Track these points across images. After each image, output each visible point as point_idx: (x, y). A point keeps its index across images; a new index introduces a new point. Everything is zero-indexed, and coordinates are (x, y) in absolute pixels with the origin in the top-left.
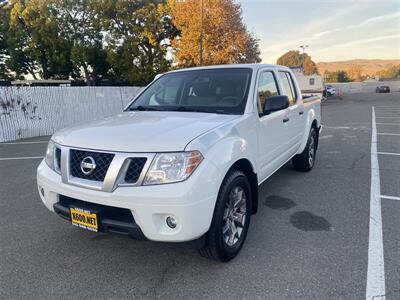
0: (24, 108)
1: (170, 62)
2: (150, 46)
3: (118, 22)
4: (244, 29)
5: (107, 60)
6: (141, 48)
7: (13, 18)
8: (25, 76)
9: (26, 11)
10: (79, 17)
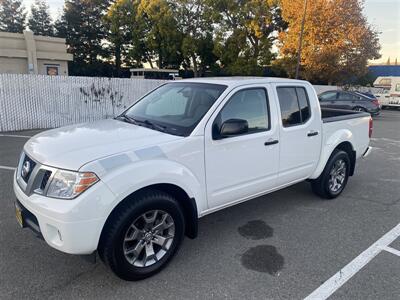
0: (112, 97)
1: (274, 55)
2: (256, 39)
3: (228, 15)
4: (363, 21)
5: (214, 52)
6: (248, 40)
7: (139, 12)
8: (144, 64)
9: (150, 6)
10: (194, 10)
